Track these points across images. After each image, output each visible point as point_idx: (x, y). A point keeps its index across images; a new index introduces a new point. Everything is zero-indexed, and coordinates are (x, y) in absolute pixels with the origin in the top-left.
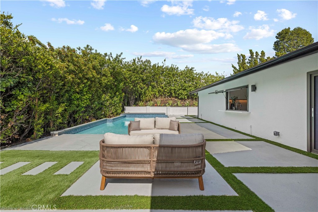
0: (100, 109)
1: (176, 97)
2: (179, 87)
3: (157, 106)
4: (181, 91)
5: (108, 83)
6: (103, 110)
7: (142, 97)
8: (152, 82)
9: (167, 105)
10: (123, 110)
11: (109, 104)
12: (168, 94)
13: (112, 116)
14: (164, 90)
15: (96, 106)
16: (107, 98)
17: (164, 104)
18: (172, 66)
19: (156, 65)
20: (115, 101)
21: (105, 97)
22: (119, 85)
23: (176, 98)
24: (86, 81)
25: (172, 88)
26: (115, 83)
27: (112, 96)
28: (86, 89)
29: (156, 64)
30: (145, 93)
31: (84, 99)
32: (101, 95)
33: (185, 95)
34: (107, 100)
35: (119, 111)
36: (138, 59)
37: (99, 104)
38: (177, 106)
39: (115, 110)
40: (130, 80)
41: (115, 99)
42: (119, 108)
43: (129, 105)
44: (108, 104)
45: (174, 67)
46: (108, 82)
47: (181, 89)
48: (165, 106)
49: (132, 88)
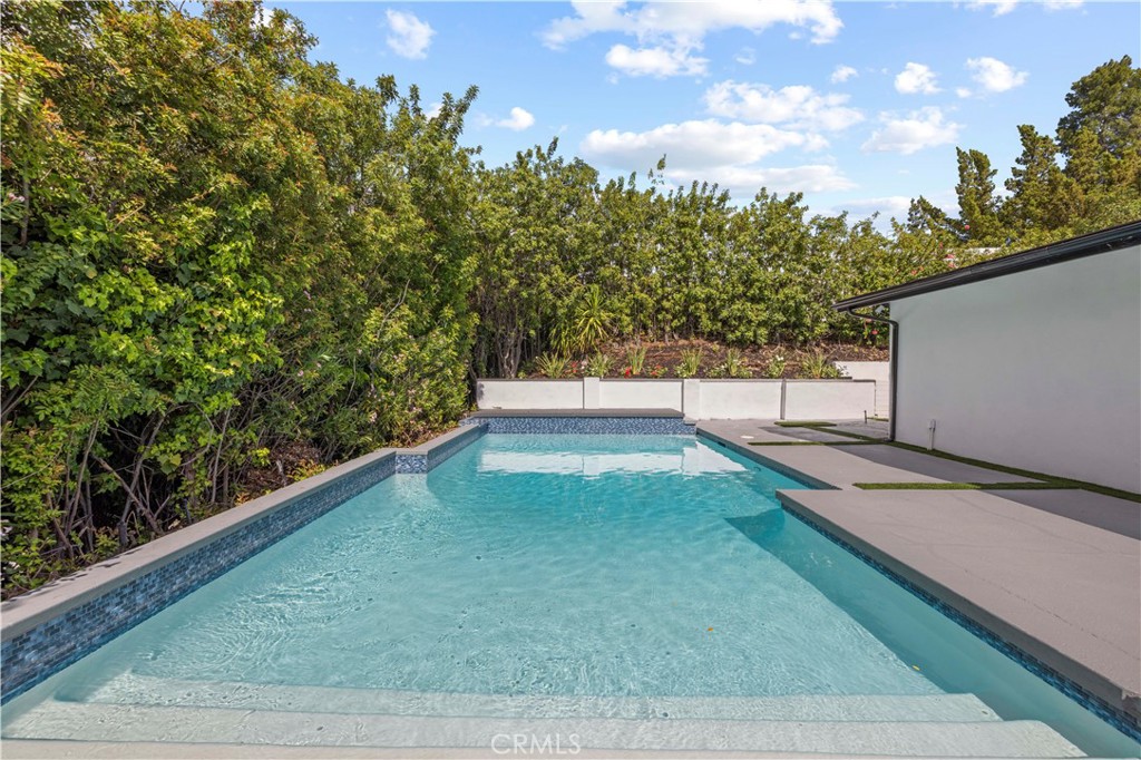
0: (353, 395)
1: (711, 336)
2: (734, 287)
3: (629, 376)
4: (737, 305)
5: (402, 247)
6: (372, 399)
7: (559, 332)
8: (603, 264)
9: (679, 369)
10: (472, 398)
11: (405, 369)
12: (675, 323)
13: (421, 429)
14: (658, 302)
15: (328, 378)
16: (396, 329)
17: (666, 369)
18: (698, 193)
19: (621, 185)
20: (437, 352)
21: (384, 325)
22: (459, 266)
23: (712, 341)
24: (224, 182)
25: (700, 292)
26: (438, 257)
27: (420, 327)
28: (236, 251)
29: (621, 180)
30: (571, 316)
31: (220, 327)
32: (360, 312)
33: (760, 324)
34: (394, 343)
35: (457, 402)
36: (541, 157)
37: (346, 364)
38: (727, 375)
39: (436, 398)
40: (507, 250)
41: (438, 339)
42: (455, 389)
43: (495, 372)
44: (399, 365)
45: (707, 193)
46: (401, 238)
47: (739, 297)
48: (671, 376)
49: (515, 294)
